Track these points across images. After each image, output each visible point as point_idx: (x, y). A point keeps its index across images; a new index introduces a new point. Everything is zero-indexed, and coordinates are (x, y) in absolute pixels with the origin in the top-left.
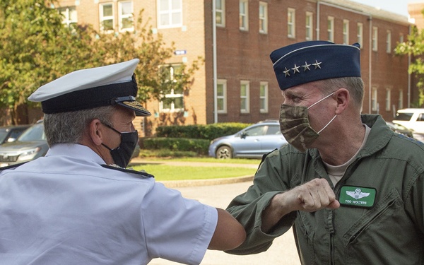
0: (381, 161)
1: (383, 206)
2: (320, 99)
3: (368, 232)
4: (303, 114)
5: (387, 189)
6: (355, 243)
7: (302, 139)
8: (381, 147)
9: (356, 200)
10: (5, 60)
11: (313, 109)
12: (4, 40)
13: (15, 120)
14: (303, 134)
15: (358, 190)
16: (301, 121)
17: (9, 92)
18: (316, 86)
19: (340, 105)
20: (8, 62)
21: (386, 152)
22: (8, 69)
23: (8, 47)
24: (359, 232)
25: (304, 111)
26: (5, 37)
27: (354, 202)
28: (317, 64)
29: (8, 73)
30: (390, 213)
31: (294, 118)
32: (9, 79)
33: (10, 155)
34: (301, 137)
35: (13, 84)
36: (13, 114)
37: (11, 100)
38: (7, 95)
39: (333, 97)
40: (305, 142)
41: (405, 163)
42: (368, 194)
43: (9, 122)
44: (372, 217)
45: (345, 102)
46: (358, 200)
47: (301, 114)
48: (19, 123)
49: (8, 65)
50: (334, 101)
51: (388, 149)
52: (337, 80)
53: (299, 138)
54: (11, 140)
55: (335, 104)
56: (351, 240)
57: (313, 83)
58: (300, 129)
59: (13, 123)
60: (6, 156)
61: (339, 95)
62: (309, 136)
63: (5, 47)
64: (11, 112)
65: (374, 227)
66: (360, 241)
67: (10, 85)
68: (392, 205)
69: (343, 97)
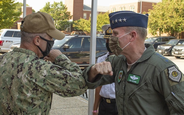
0: (146, 64)
1: (143, 84)
2: (125, 34)
3: (136, 95)
4: (117, 40)
5: (145, 77)
6: (131, 99)
7: (116, 51)
8: (147, 59)
9: (133, 80)
10: (180, 16)
11: (121, 39)
12: (180, 9)
13: (180, 37)
14: (116, 49)
15: (134, 76)
16: (116, 43)
17: (180, 27)
18: (123, 29)
19: (133, 38)
20: (181, 17)
21: (149, 61)
22: (180, 19)
23: (181, 12)
24: (132, 94)
25: (117, 39)
26: (180, 8)
27: (132, 81)
28: (125, 20)
29: (180, 21)
30: (145, 87)
31: (114, 41)
32: (180, 23)
33: (179, 49)
34: (116, 50)
35: (182, 25)
36: (180, 35)
37: (180, 30)
38: (179, 28)
39: (130, 34)
40: (117, 52)
41: (154, 67)
42: (138, 78)
43: (178, 38)
44: (138, 88)
45: (134, 37)
46: (134, 80)
47: (116, 40)
48: (182, 38)
49: (181, 18)
50: (130, 36)
51: (150, 60)
52: (132, 28)
53: (115, 50)
54: (179, 44)
55: (131, 37)
56: (129, 97)
57: (122, 28)
58: (115, 47)
59: (179, 38)
60: (177, 49)
61: (132, 33)
62: (118, 50)
63: (180, 12)
64: (179, 34)
65: (138, 93)
66: (132, 98)
67: (180, 25)
68: (146, 84)
69: (134, 35)
